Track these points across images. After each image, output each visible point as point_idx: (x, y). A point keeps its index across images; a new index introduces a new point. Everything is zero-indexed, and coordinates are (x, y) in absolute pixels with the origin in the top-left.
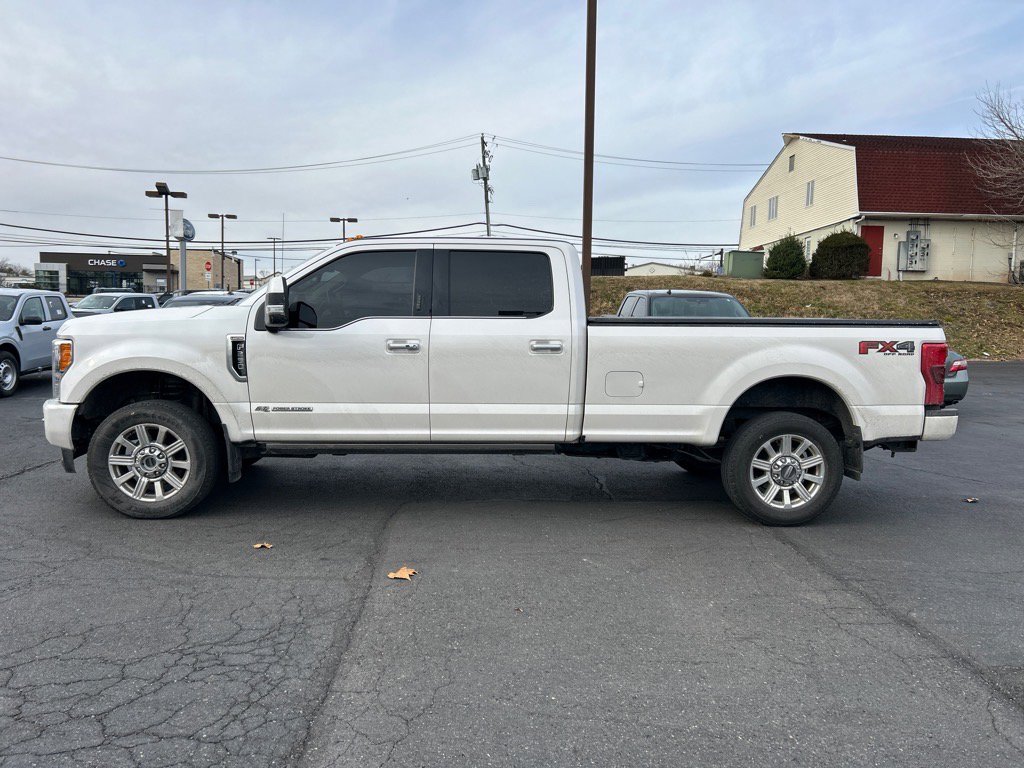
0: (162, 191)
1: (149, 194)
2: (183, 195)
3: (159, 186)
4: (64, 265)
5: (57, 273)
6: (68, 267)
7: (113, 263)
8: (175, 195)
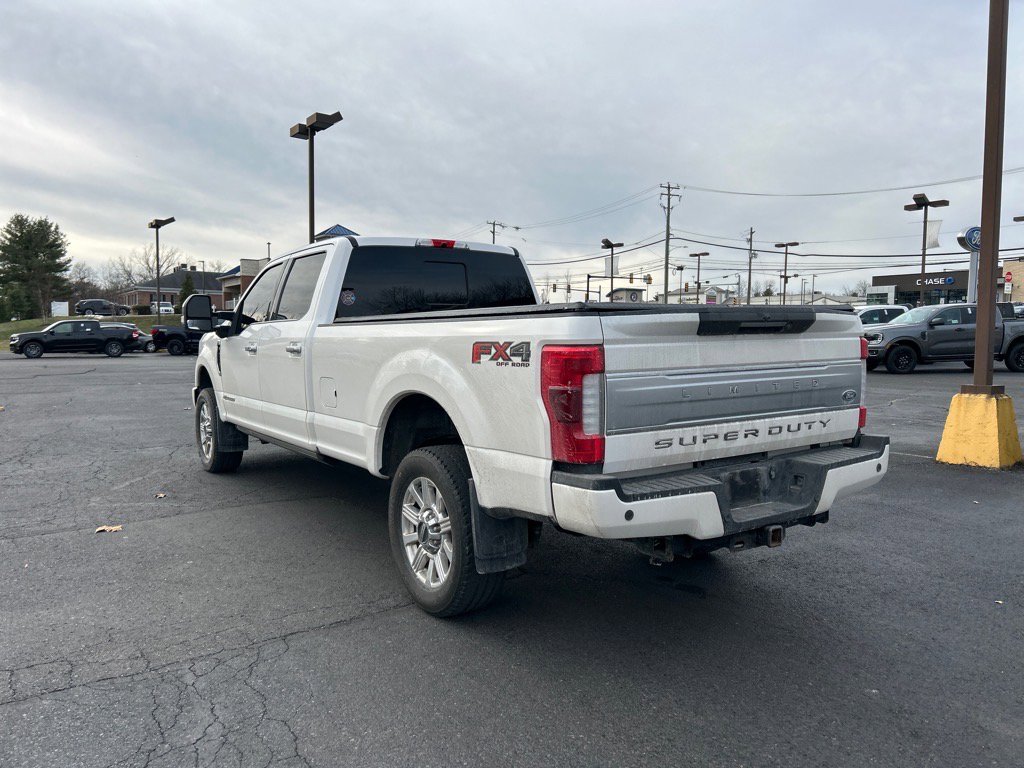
0: (921, 202)
1: (908, 208)
2: (944, 203)
3: (916, 198)
4: (893, 287)
5: (886, 295)
6: (897, 290)
7: (941, 281)
8: (936, 204)
